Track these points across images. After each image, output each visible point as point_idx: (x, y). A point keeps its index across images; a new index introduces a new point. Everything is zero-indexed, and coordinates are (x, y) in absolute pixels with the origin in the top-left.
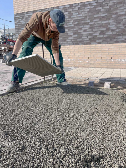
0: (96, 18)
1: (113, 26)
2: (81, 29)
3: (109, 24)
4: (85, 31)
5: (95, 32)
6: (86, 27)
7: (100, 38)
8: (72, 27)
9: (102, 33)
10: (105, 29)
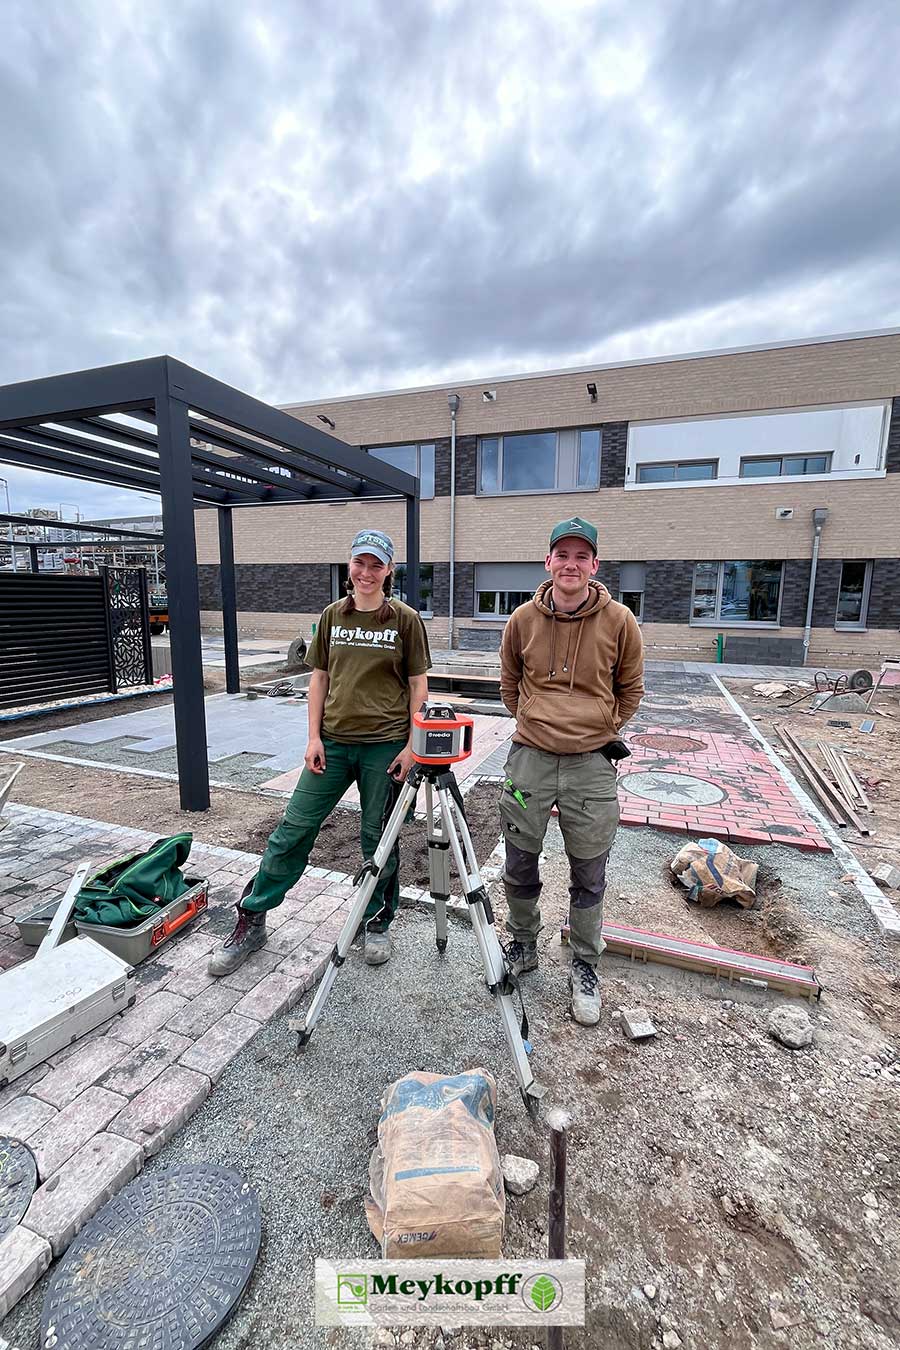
0: (280, 583)
1: (296, 595)
2: (266, 593)
3: (292, 591)
4: (270, 596)
5: (281, 599)
6: (271, 592)
7: (286, 607)
8: (257, 591)
9: (288, 600)
10: (289, 596)
